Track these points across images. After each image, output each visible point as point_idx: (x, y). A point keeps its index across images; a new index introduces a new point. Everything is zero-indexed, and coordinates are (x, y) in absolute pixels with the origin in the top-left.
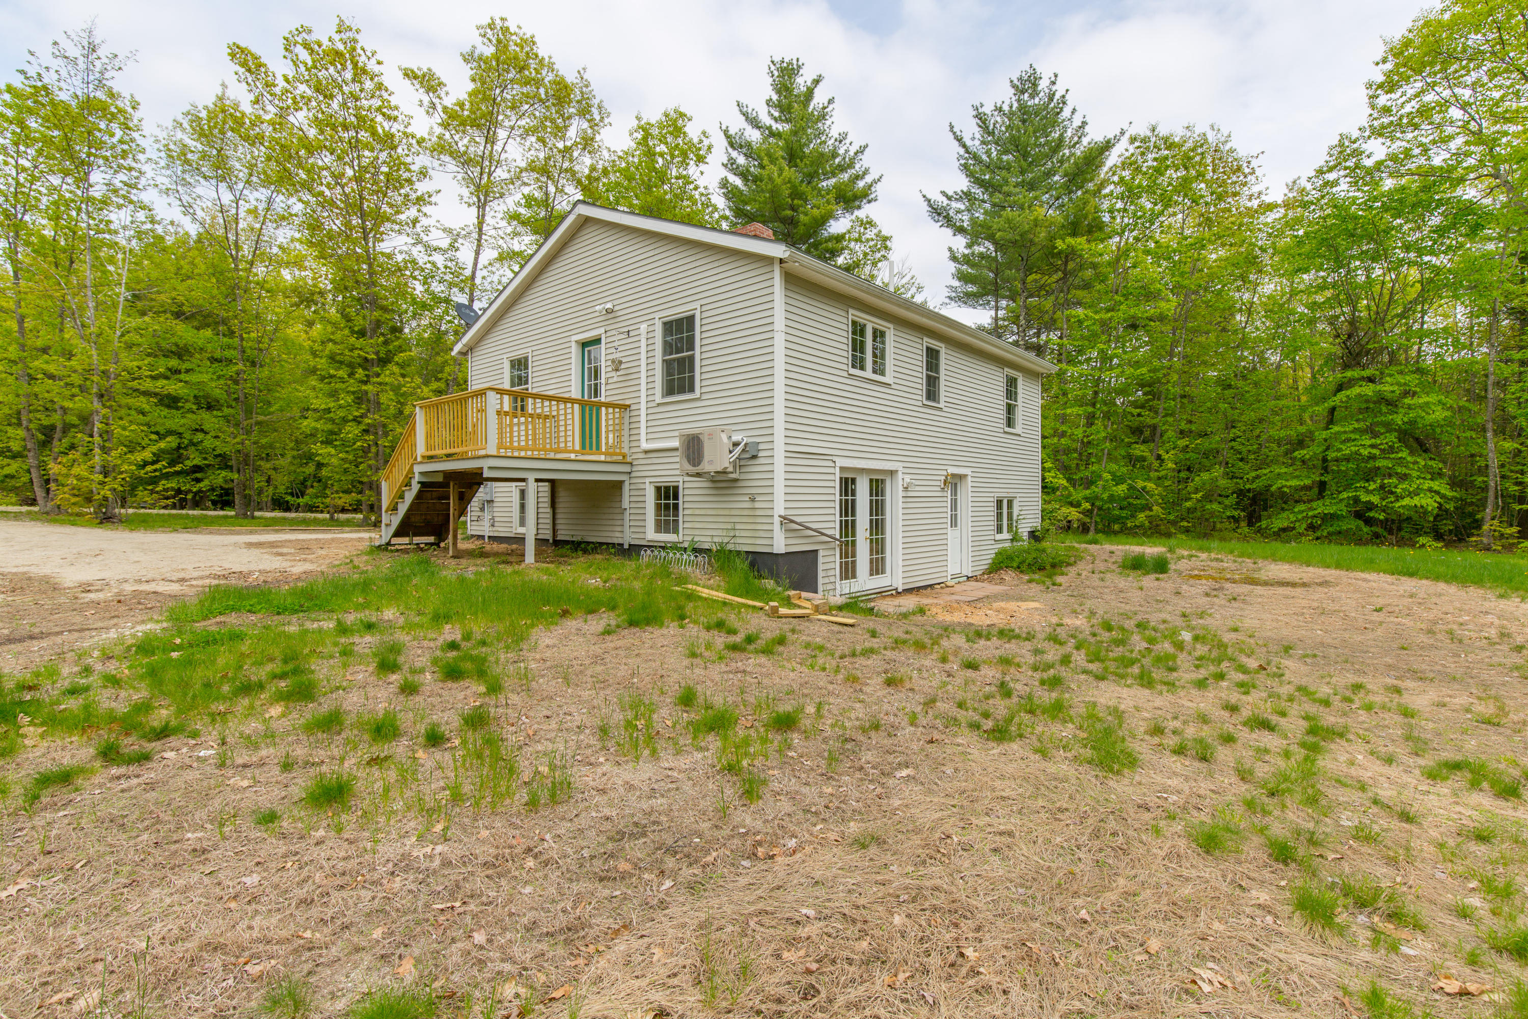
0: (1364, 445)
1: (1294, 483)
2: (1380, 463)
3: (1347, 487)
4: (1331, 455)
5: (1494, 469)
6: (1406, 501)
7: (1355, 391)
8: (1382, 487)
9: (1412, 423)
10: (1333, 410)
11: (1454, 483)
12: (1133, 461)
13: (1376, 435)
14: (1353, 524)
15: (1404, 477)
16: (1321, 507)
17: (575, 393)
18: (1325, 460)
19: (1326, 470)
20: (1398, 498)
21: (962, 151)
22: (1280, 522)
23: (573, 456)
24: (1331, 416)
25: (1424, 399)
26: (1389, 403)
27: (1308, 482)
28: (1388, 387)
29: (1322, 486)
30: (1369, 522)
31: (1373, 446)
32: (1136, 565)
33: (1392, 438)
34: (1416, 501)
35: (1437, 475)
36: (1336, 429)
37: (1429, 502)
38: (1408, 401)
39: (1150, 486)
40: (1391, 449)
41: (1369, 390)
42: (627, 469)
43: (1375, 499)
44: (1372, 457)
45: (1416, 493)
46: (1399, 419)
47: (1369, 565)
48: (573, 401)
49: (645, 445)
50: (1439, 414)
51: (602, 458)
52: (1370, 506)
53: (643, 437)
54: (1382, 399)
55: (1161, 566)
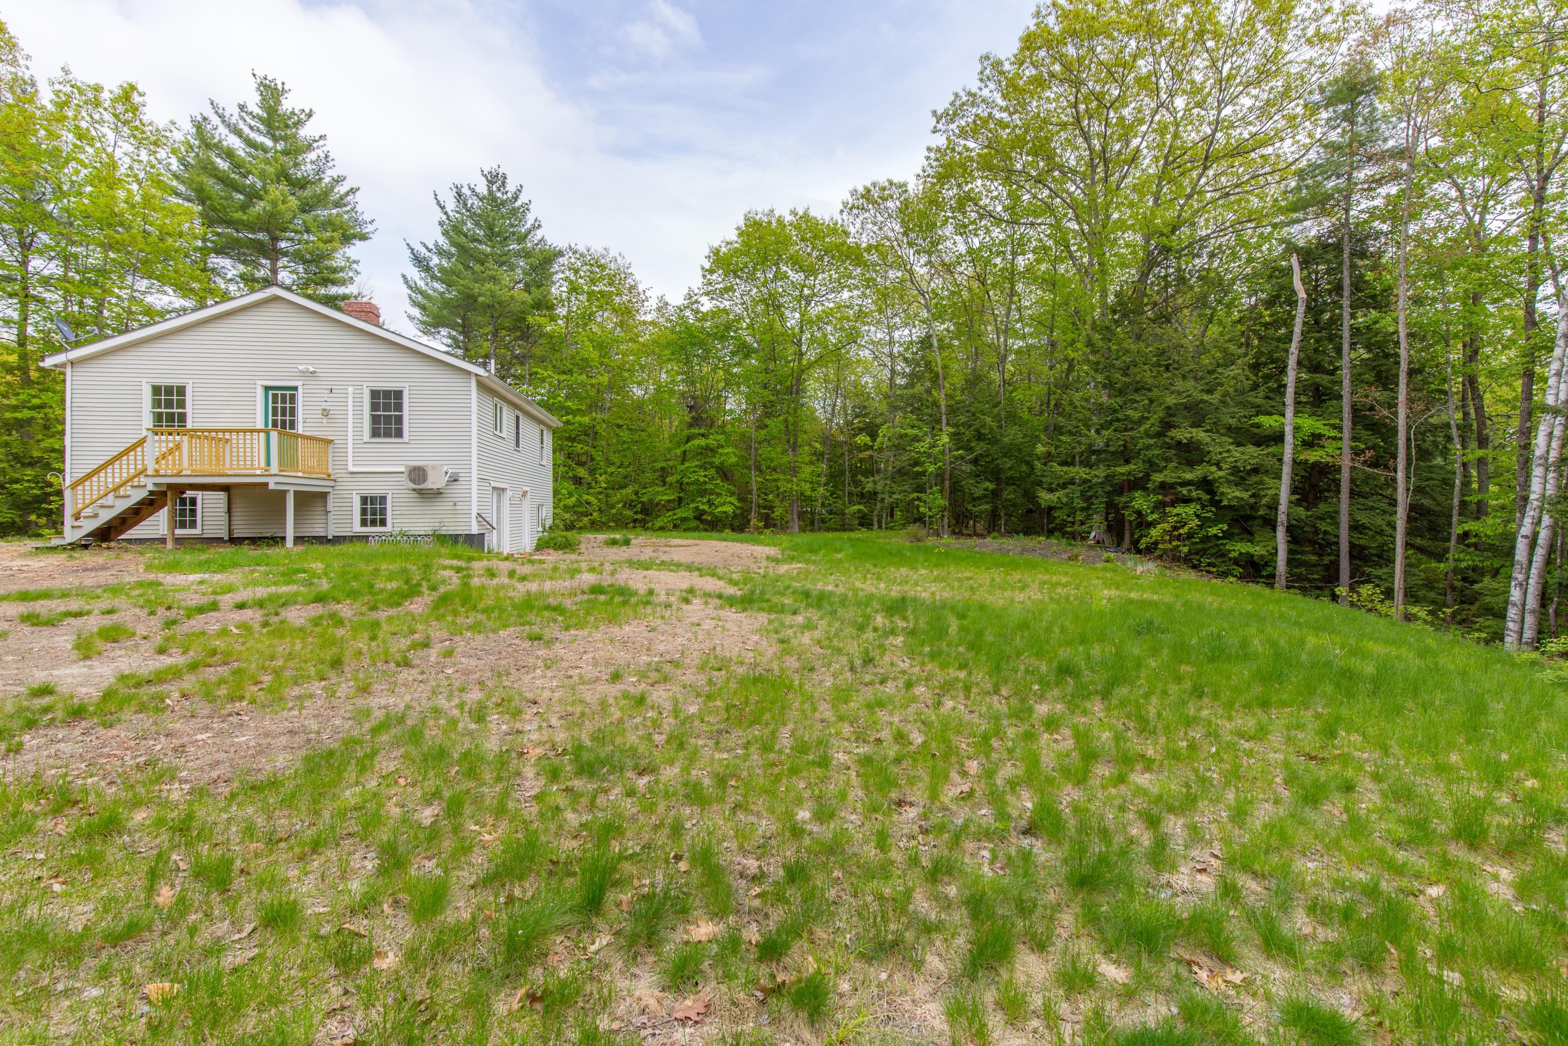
0: (701, 476)
1: (666, 498)
2: (709, 486)
3: (693, 501)
4: (685, 480)
5: (755, 492)
6: (720, 509)
7: (696, 442)
8: (709, 501)
9: (722, 463)
10: (685, 452)
11: (740, 500)
12: (578, 481)
13: (706, 469)
14: (694, 523)
15: (719, 495)
16: (681, 513)
17: (260, 425)
18: (682, 484)
19: (682, 490)
20: (716, 507)
21: (444, 218)
22: (659, 523)
23: (258, 472)
24: (684, 457)
25: (727, 451)
26: (712, 450)
27: (673, 497)
28: (711, 442)
29: (680, 499)
30: (702, 522)
31: (705, 476)
32: (614, 543)
33: (713, 471)
34: (724, 509)
35: (732, 494)
36: (687, 464)
37: (729, 509)
38: (720, 450)
39: (592, 499)
40: (713, 478)
41: (702, 442)
42: (332, 484)
43: (706, 507)
44: (705, 483)
45: (723, 504)
46: (717, 461)
47: (710, 538)
48: (259, 431)
49: (352, 469)
50: (734, 460)
51: (300, 474)
52: (704, 512)
53: (350, 462)
54: (708, 448)
55: (627, 543)
